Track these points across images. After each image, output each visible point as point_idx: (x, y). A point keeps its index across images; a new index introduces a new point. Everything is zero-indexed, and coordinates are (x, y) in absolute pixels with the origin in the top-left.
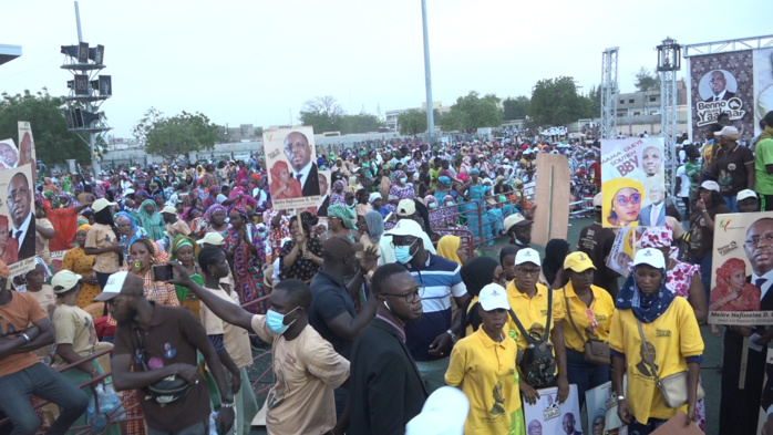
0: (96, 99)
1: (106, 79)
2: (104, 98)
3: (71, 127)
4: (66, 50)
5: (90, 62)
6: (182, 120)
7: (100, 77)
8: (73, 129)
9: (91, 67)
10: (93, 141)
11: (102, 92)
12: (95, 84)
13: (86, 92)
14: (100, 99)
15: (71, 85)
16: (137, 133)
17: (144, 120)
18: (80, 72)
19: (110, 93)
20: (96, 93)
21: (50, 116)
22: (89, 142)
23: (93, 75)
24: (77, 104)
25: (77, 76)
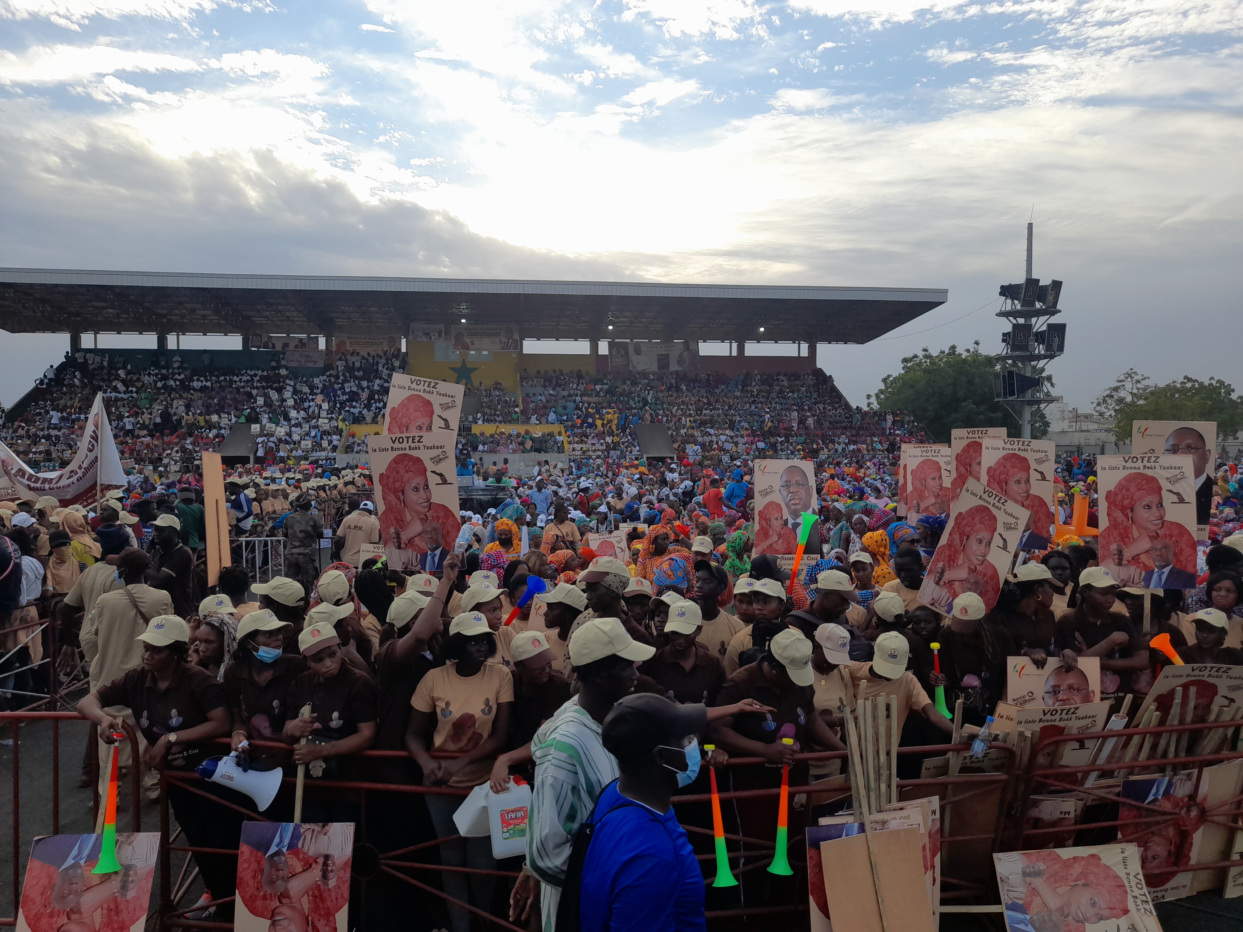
0: (1039, 358)
1: (1059, 330)
2: (1052, 357)
3: (998, 396)
4: (1007, 291)
5: (1038, 305)
6: (1182, 391)
7: (1049, 325)
8: (1001, 399)
9: (1039, 313)
10: (1027, 416)
11: (1049, 348)
12: (1040, 337)
13: (1025, 348)
14: (1045, 357)
15: (1006, 337)
16: (1102, 408)
17: (1116, 389)
18: (1021, 321)
19: (1061, 348)
20: (1041, 349)
21: (977, 380)
22: (1021, 417)
23: (1040, 324)
24: (1014, 364)
25: (1015, 326)
